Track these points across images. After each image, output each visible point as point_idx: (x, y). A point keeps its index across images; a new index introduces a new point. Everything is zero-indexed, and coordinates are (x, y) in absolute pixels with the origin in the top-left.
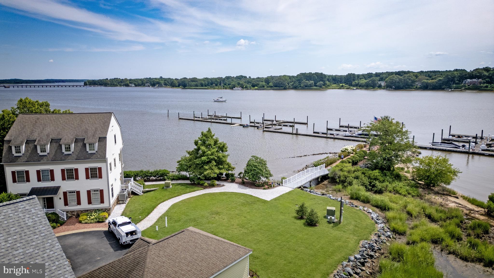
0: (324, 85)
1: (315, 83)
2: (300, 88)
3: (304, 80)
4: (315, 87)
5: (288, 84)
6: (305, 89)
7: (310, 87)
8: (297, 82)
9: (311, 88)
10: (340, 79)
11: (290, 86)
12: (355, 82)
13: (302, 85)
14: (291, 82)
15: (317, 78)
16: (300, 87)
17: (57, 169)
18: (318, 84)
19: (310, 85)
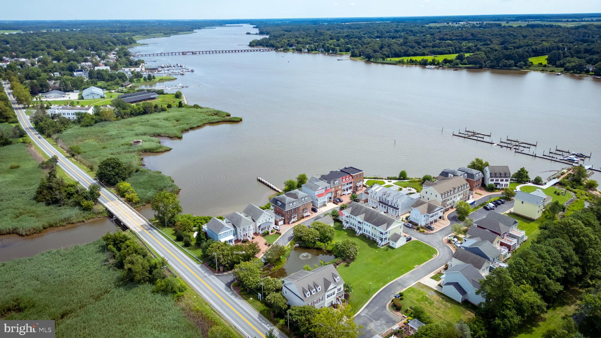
0: (525, 65)
1: (515, 63)
2: (498, 68)
3: (503, 60)
4: (515, 68)
5: (485, 62)
6: (503, 69)
7: (509, 67)
8: (495, 61)
9: (511, 68)
10: (542, 50)
11: (486, 65)
12: (560, 63)
13: (500, 65)
14: (488, 60)
15: (517, 58)
16: (498, 66)
17: (500, 179)
18: (518, 64)
19: (510, 65)
